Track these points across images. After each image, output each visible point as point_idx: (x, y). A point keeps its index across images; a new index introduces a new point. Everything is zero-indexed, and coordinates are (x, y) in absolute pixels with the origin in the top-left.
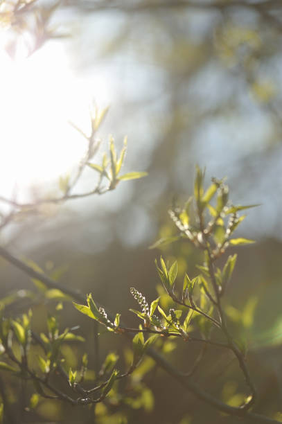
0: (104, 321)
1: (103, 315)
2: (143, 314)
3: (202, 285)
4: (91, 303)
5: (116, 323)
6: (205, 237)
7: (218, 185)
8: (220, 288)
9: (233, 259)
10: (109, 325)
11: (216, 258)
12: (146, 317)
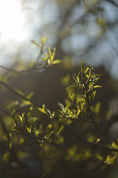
0: (49, 114)
1: (49, 112)
2: (63, 112)
3: (84, 101)
4: (44, 108)
5: (53, 115)
6: (85, 85)
7: (90, 67)
8: (90, 103)
9: (94, 93)
10: (51, 116)
11: (89, 92)
12: (64, 113)
